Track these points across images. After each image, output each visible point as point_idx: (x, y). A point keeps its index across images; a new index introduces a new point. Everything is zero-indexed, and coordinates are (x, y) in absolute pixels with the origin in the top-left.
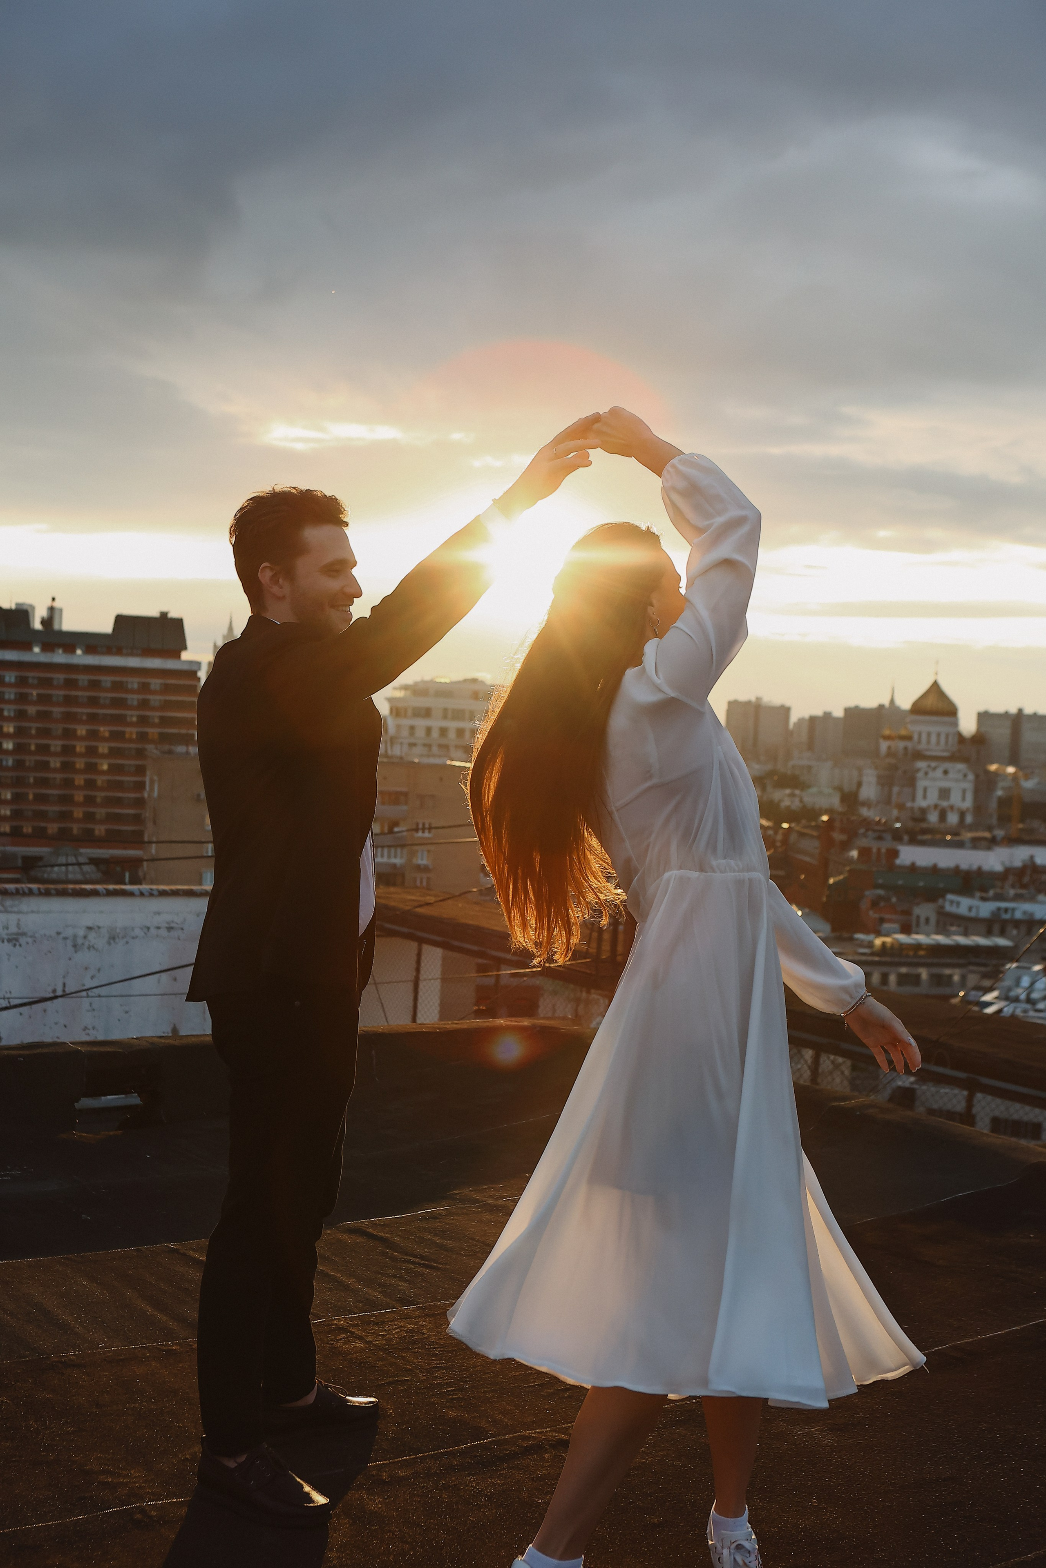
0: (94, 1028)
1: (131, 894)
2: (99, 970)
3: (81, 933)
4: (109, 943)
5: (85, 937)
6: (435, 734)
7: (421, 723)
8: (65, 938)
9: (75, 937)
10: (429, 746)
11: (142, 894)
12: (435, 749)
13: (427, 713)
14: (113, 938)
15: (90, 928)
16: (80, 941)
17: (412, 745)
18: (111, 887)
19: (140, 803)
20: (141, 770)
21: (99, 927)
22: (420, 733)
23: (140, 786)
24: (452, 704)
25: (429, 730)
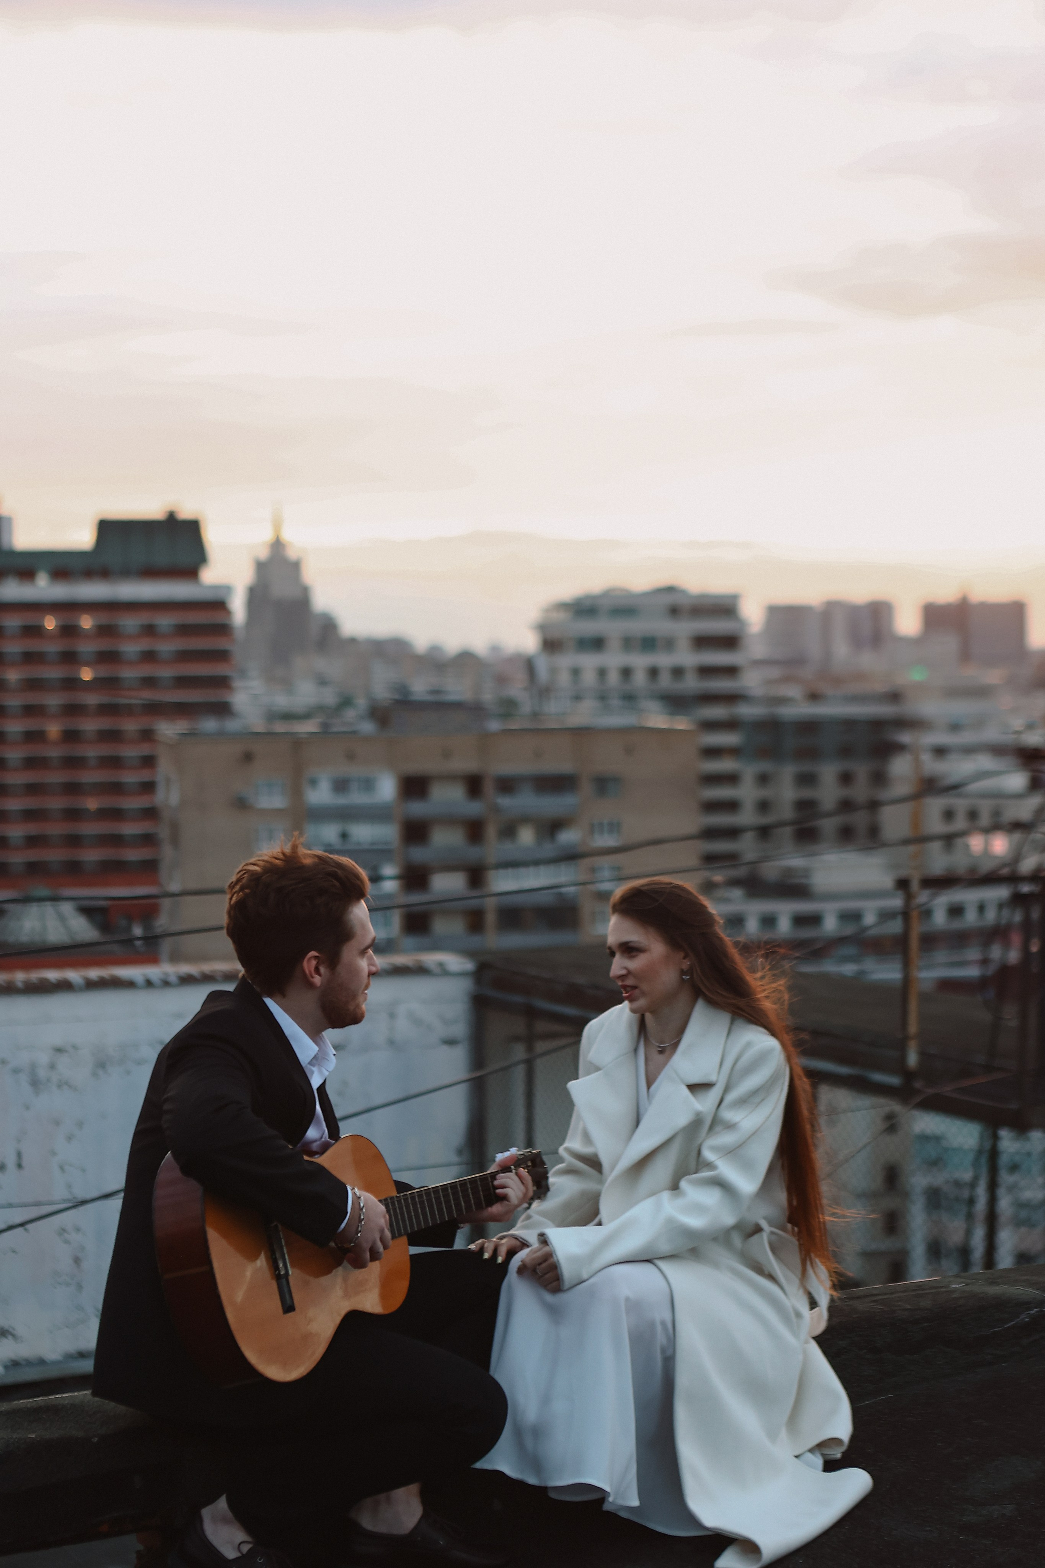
0: (78, 1230)
1: (129, 984)
2: (80, 1125)
3: (43, 1058)
4: (95, 1075)
5: (52, 1066)
6: (613, 678)
7: (589, 662)
8: (16, 1071)
9: (33, 1067)
10: (602, 697)
11: (149, 984)
12: (615, 702)
13: (597, 644)
14: (101, 1065)
15: (59, 1050)
16: (42, 1073)
17: (577, 698)
18: (94, 973)
19: (151, 813)
20: (149, 762)
21: (75, 1047)
22: (589, 678)
23: (149, 787)
24: (638, 627)
25: (602, 673)
